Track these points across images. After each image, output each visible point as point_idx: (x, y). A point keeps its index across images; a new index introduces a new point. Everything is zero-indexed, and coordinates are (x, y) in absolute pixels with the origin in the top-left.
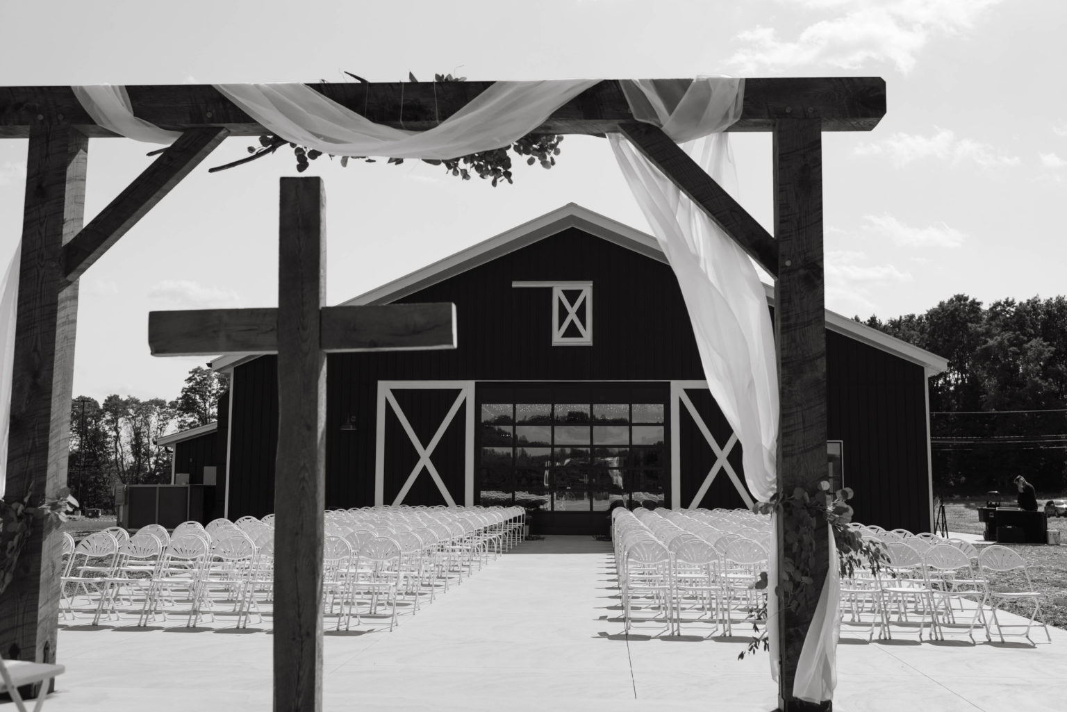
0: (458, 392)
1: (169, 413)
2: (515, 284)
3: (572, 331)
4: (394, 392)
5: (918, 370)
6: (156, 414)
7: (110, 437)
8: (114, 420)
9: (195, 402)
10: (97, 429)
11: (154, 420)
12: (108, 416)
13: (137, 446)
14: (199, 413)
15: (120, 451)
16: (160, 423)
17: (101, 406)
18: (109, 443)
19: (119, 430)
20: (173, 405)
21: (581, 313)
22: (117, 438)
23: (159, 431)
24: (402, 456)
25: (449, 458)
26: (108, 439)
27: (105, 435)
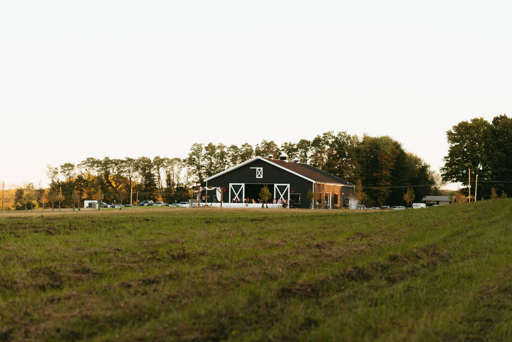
0: (241, 185)
1: (183, 165)
2: (251, 168)
3: (259, 176)
4: (232, 185)
5: (312, 183)
6: (177, 165)
7: (156, 176)
8: (158, 169)
9: (194, 160)
10: (150, 172)
11: (176, 168)
12: (155, 167)
13: (169, 180)
14: (196, 165)
15: (161, 183)
16: (178, 169)
17: (152, 162)
18: (155, 179)
19: (160, 173)
20: (184, 161)
21: (261, 173)
22: (159, 177)
23: (178, 173)
24: (233, 196)
25: (240, 196)
26: (155, 177)
27: (153, 175)
